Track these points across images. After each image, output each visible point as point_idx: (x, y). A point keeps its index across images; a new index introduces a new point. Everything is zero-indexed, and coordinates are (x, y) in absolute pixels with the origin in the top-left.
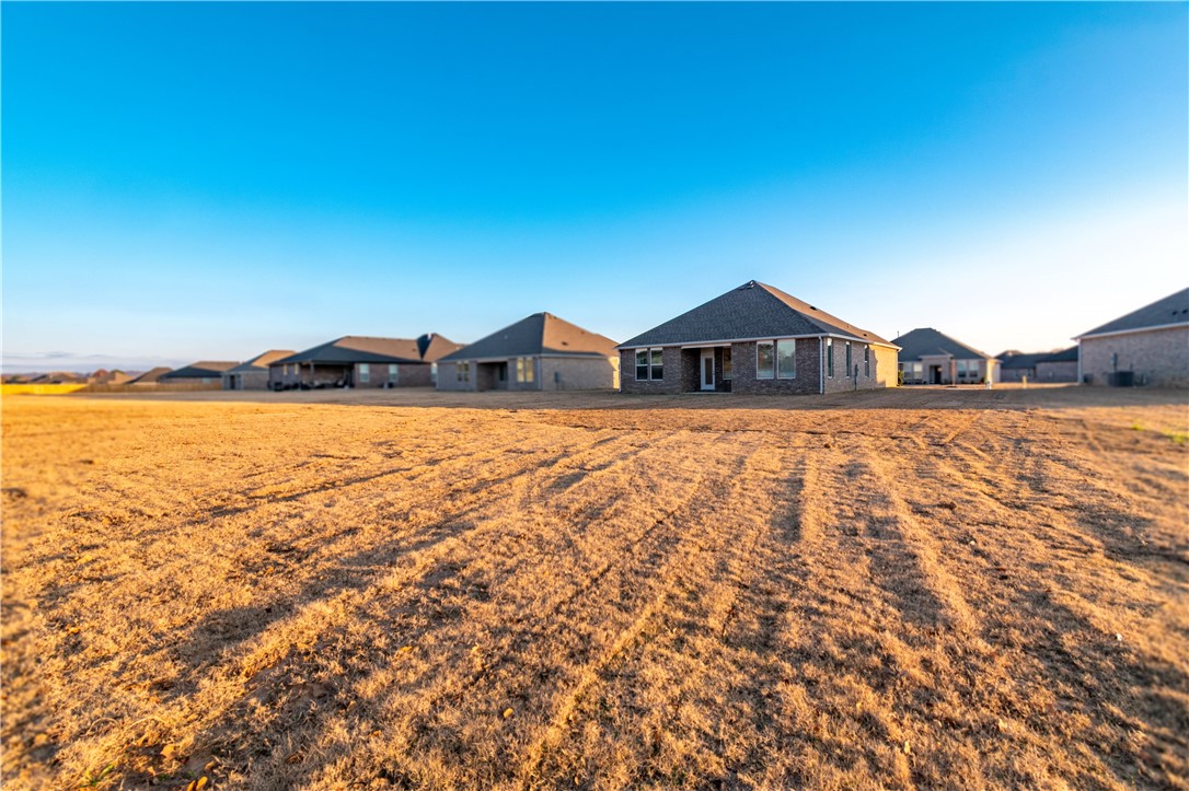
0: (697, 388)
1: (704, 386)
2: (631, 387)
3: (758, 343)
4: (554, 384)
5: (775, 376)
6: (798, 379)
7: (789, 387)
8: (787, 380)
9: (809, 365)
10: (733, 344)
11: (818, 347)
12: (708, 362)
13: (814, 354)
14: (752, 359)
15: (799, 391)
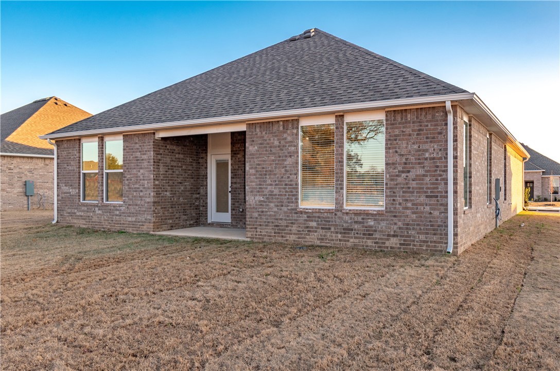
0: (199, 219)
1: (213, 215)
2: (72, 214)
3: (304, 123)
4: (24, 200)
5: (339, 203)
6: (391, 213)
7: (369, 233)
8: (367, 214)
9: (419, 178)
10: (251, 124)
11: (444, 133)
12: (221, 165)
13: (431, 149)
14: (289, 161)
15: (393, 242)
